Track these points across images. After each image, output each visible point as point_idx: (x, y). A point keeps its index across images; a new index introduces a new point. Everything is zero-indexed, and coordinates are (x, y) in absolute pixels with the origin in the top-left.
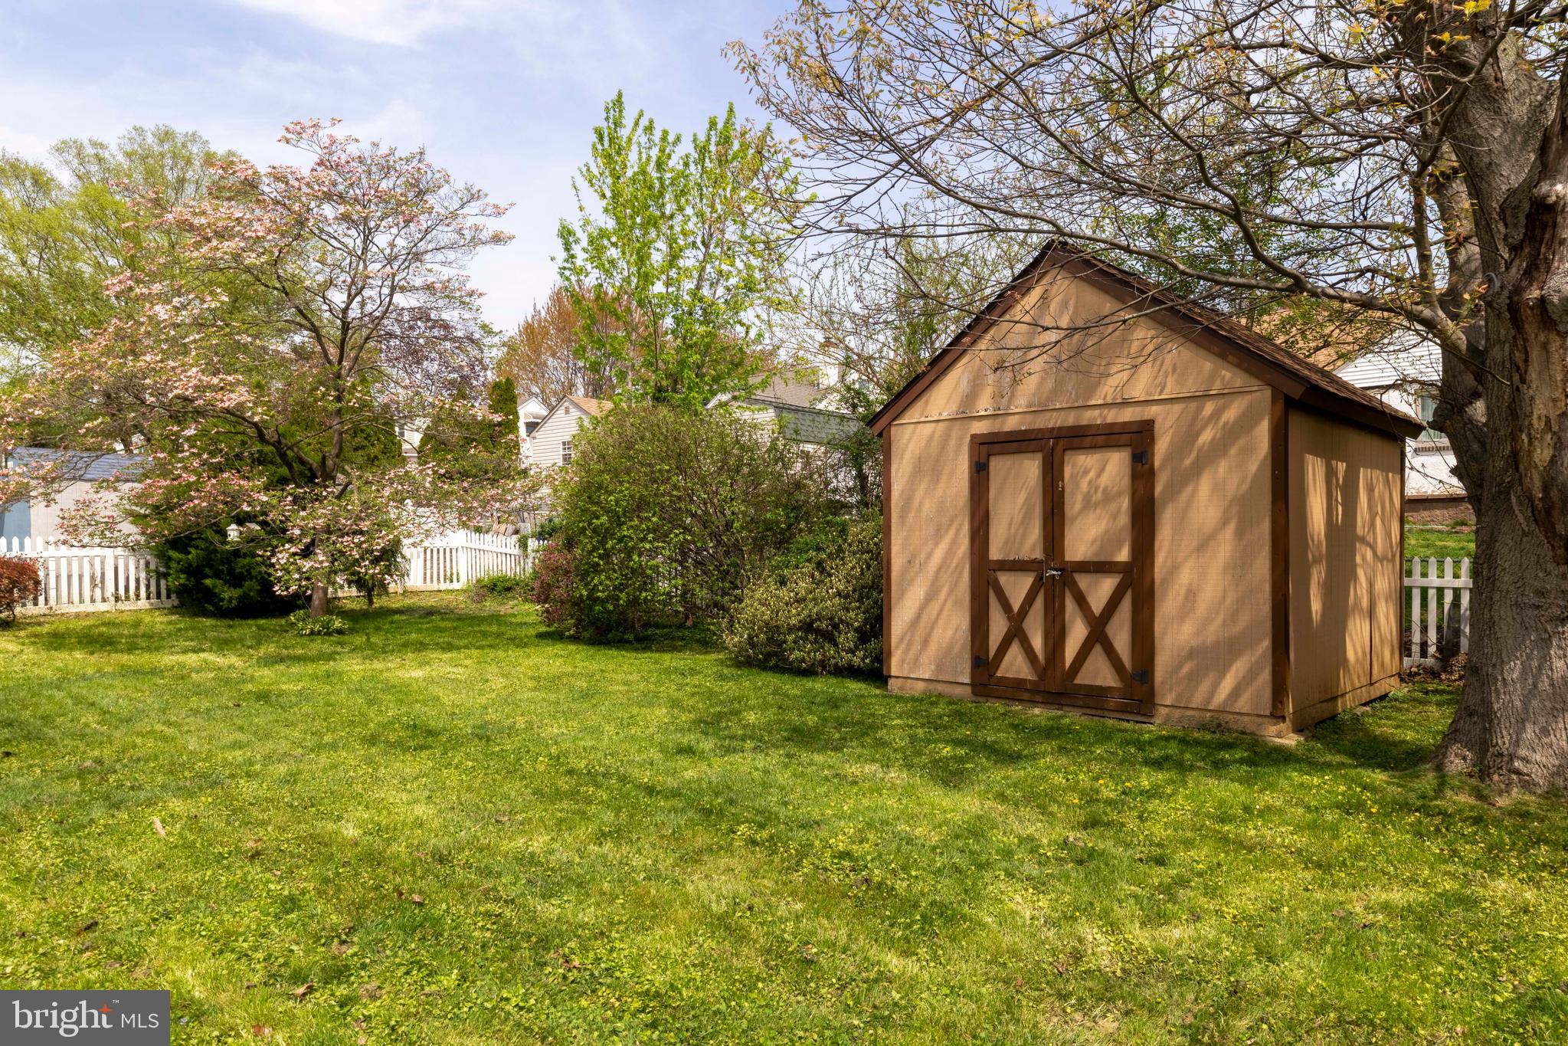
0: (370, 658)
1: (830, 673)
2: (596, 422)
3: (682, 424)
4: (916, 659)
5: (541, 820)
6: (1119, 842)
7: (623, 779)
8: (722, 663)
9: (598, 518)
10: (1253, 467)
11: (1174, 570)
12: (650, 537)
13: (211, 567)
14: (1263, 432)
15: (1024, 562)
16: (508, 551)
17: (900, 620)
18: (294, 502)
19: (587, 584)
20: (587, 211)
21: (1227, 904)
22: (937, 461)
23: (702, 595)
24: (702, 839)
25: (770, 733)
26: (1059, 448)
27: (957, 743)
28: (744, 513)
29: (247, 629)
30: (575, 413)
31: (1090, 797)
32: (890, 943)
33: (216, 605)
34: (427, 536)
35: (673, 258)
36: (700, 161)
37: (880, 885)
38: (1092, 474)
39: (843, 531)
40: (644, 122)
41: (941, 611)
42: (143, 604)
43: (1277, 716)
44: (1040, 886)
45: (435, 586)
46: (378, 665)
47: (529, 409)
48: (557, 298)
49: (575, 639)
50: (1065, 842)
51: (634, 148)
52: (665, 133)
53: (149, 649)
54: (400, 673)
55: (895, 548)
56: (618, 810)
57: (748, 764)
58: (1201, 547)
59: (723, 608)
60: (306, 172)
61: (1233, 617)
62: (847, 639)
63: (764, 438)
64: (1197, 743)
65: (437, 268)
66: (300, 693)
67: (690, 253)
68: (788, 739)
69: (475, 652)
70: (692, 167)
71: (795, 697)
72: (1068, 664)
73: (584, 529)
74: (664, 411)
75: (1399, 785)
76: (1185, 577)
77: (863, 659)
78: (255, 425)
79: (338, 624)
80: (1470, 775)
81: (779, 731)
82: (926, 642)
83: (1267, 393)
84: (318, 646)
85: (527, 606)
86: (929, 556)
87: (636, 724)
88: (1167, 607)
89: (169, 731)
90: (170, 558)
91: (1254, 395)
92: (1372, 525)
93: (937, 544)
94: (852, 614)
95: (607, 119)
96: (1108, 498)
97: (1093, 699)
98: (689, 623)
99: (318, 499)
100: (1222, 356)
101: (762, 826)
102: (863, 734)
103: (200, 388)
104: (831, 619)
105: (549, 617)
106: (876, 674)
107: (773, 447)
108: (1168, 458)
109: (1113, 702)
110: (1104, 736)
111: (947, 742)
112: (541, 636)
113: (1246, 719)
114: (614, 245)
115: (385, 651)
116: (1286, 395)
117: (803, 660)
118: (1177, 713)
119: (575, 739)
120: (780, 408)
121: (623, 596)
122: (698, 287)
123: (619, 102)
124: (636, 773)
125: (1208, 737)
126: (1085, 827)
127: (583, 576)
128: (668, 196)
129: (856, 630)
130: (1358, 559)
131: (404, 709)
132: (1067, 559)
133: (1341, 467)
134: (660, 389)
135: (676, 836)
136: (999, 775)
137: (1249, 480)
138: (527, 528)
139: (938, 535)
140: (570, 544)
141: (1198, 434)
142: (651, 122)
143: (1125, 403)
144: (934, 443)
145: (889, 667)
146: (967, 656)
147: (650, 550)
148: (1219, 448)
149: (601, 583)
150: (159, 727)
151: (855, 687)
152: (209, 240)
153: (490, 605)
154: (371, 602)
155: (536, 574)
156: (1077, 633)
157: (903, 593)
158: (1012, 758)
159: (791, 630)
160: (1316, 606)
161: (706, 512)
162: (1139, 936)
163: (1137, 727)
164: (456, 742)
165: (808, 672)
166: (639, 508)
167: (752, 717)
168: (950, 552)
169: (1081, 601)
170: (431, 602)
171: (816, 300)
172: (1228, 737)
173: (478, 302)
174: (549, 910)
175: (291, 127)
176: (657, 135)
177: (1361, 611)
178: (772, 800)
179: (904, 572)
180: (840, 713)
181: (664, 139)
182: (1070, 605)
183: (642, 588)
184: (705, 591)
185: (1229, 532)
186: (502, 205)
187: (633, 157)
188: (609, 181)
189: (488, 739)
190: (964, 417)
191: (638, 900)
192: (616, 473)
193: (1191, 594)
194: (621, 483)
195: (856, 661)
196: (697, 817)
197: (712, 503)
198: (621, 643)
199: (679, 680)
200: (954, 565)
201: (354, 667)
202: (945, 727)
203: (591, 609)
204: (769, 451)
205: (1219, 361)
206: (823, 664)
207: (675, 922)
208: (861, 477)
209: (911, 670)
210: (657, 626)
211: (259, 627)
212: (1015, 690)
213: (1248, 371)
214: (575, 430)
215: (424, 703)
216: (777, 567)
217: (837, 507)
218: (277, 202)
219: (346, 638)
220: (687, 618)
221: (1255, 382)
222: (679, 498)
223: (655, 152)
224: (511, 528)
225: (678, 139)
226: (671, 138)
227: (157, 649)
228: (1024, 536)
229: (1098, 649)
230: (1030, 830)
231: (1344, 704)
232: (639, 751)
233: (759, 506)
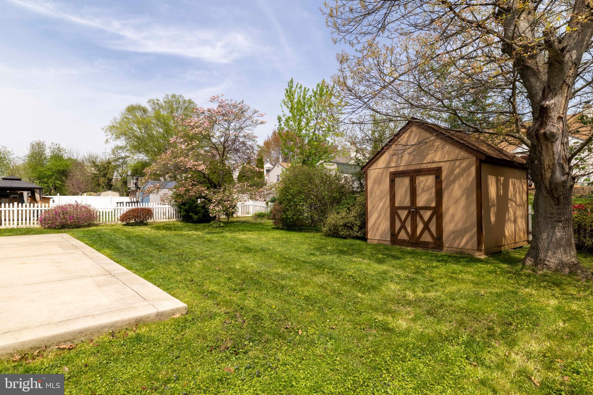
0: (232, 233)
1: (351, 238)
2: (286, 169)
3: (310, 170)
4: (375, 234)
5: (279, 266)
6: (422, 276)
7: (297, 260)
8: (322, 235)
9: (288, 196)
10: (470, 179)
11: (448, 209)
12: (302, 201)
13: (191, 210)
14: (473, 170)
15: (405, 207)
16: (263, 206)
17: (371, 222)
18: (213, 193)
19: (285, 214)
20: (284, 112)
21: (446, 290)
22: (380, 179)
23: (316, 217)
24: (317, 271)
25: (334, 251)
26: (414, 175)
27: (383, 254)
28: (328, 195)
29: (200, 226)
30: (280, 167)
31: (418, 267)
32: (359, 291)
33: (192, 220)
34: (245, 201)
35: (307, 124)
36: (315, 96)
37: (358, 282)
38: (424, 182)
39: (355, 199)
40: (299, 86)
41: (382, 220)
42: (175, 219)
43: (479, 250)
44: (398, 283)
45: (244, 215)
46: (234, 235)
47: (267, 166)
48: (274, 133)
49: (282, 229)
50: (408, 276)
51: (296, 93)
52: (305, 88)
53: (179, 230)
54: (240, 236)
55: (369, 204)
56: (297, 265)
57: (328, 258)
58: (456, 202)
59: (322, 220)
60: (215, 109)
61: (466, 222)
62: (356, 229)
63: (333, 173)
64: (454, 257)
65: (246, 131)
66: (218, 240)
67: (312, 121)
68: (338, 253)
69: (257, 232)
70: (313, 98)
71: (341, 244)
72: (418, 235)
73: (285, 199)
74: (306, 167)
75: (510, 268)
76: (451, 211)
77: (360, 234)
78: (203, 173)
79: (222, 225)
80: (532, 266)
81: (336, 251)
82: (377, 229)
83: (475, 158)
84: (218, 230)
85: (268, 221)
86: (378, 205)
87: (300, 249)
88: (446, 219)
89: (191, 247)
90: (181, 208)
91: (471, 159)
92: (515, 195)
93: (380, 202)
94: (357, 222)
95: (289, 86)
96: (429, 189)
97: (425, 245)
98: (313, 225)
99: (219, 192)
100: (461, 148)
101: (331, 270)
102: (359, 252)
103: (194, 165)
104: (351, 223)
105: (275, 223)
106: (364, 238)
107: (336, 176)
108: (446, 177)
109: (430, 246)
110: (426, 254)
111: (381, 254)
112: (273, 228)
113: (470, 251)
114: (291, 121)
115: (235, 231)
116: (480, 159)
117: (344, 234)
118: (449, 249)
119: (285, 251)
120: (338, 164)
121: (295, 217)
122: (315, 131)
123: (292, 81)
124: (300, 259)
125: (458, 255)
126: (414, 273)
127: (284, 212)
128: (306, 106)
129: (359, 226)
130: (509, 205)
131: (243, 244)
132: (417, 206)
133: (502, 179)
134: (304, 160)
135: (310, 271)
136: (394, 262)
137: (469, 183)
138: (268, 199)
139: (381, 200)
140: (280, 203)
141: (454, 170)
142: (301, 85)
143: (433, 162)
144: (379, 174)
145: (367, 237)
146: (389, 233)
147: (302, 205)
148: (461, 175)
149: (289, 214)
150: (189, 247)
151: (358, 242)
152: (194, 128)
153: (259, 220)
154: (228, 219)
155: (271, 212)
156: (420, 227)
157: (371, 216)
158: (399, 258)
159: (340, 226)
160: (493, 219)
161: (317, 194)
162: (421, 294)
163: (438, 253)
164: (256, 251)
165: (345, 238)
166: (299, 193)
167: (329, 248)
168: (384, 204)
169: (421, 218)
170: (243, 219)
171: (348, 134)
172: (464, 256)
173: (257, 139)
174: (283, 282)
175: (212, 98)
176: (303, 89)
177: (511, 221)
178: (334, 265)
179: (371, 210)
180: (353, 247)
181: (305, 90)
182: (418, 219)
183: (300, 215)
184: (317, 216)
185: (464, 198)
186: (263, 113)
187: (296, 96)
188: (290, 103)
189: (264, 251)
190: (387, 167)
191: (303, 282)
192: (292, 184)
193: (453, 216)
194: (294, 187)
195: (359, 235)
196: (315, 268)
197: (319, 192)
198: (294, 230)
199: (310, 239)
200: (385, 208)
201: (228, 235)
202: (382, 251)
203: (286, 221)
204: (334, 177)
205: (460, 150)
206: (349, 235)
207: (311, 285)
208: (361, 184)
209: (373, 237)
210: (304, 226)
211: (203, 225)
212: (403, 243)
213: (469, 152)
214: (281, 172)
215: (247, 243)
216: (337, 209)
217: (353, 192)
218: (208, 117)
219: (224, 228)
220: (312, 224)
221: (471, 155)
222: (310, 190)
223: (302, 94)
224: (263, 199)
225: (308, 90)
226: (307, 90)
227: (181, 230)
228: (405, 199)
229: (426, 231)
230: (399, 273)
231: (504, 248)
232: (301, 254)
233: (332, 192)
